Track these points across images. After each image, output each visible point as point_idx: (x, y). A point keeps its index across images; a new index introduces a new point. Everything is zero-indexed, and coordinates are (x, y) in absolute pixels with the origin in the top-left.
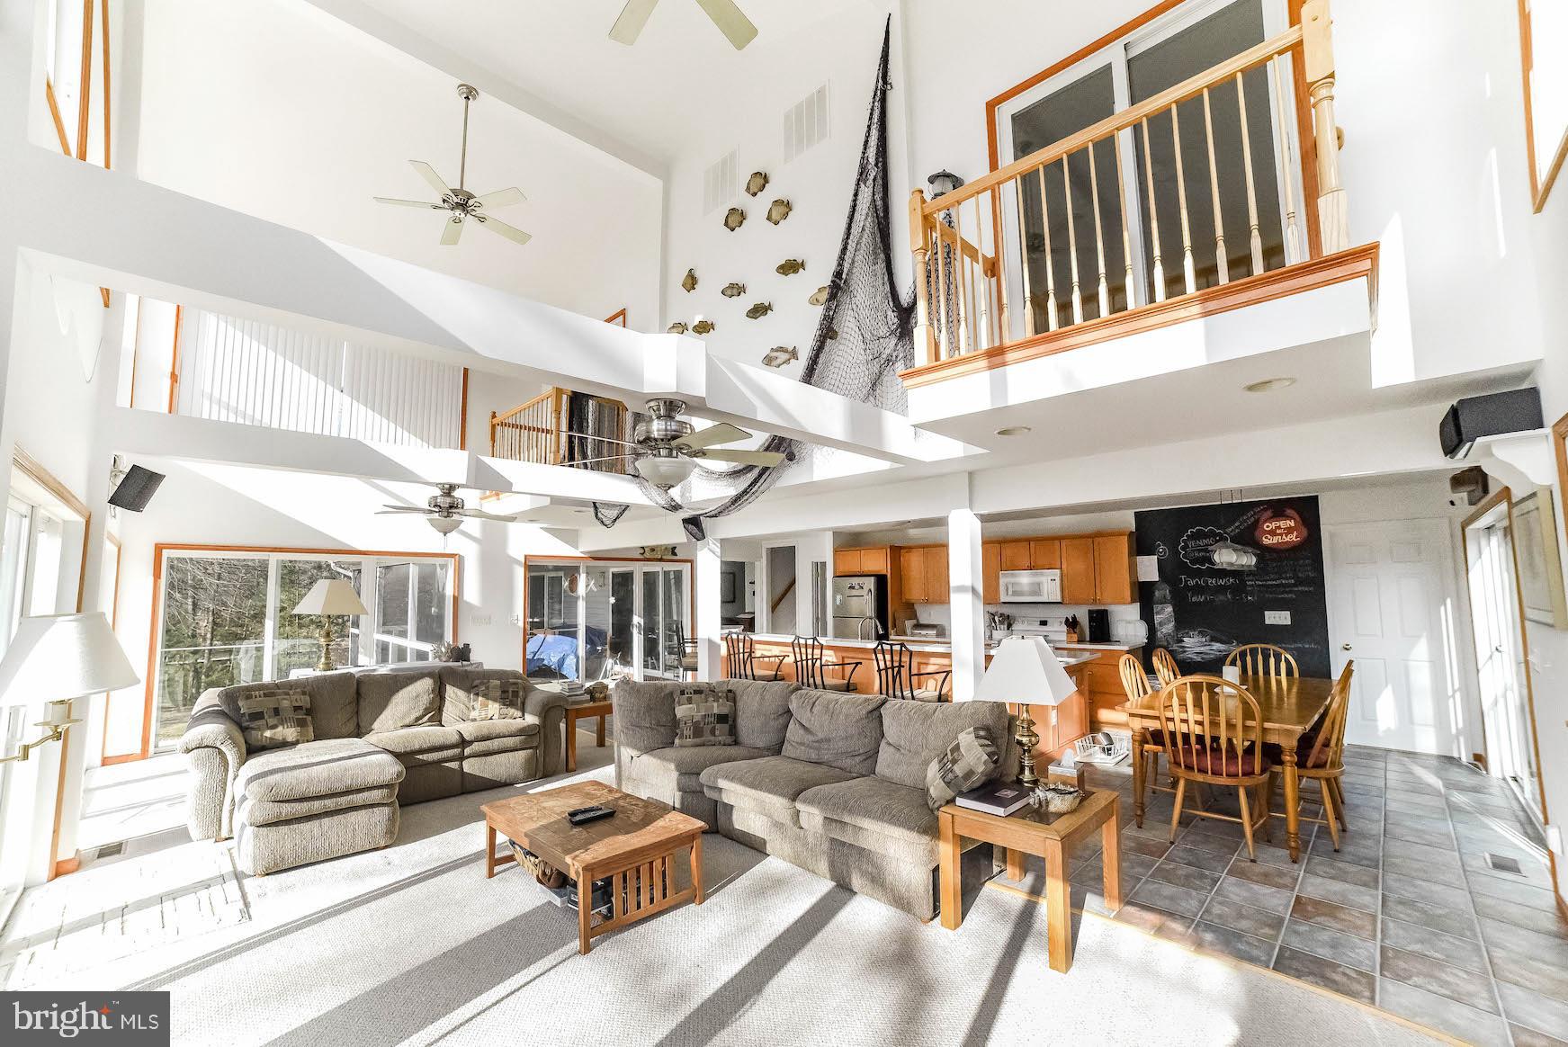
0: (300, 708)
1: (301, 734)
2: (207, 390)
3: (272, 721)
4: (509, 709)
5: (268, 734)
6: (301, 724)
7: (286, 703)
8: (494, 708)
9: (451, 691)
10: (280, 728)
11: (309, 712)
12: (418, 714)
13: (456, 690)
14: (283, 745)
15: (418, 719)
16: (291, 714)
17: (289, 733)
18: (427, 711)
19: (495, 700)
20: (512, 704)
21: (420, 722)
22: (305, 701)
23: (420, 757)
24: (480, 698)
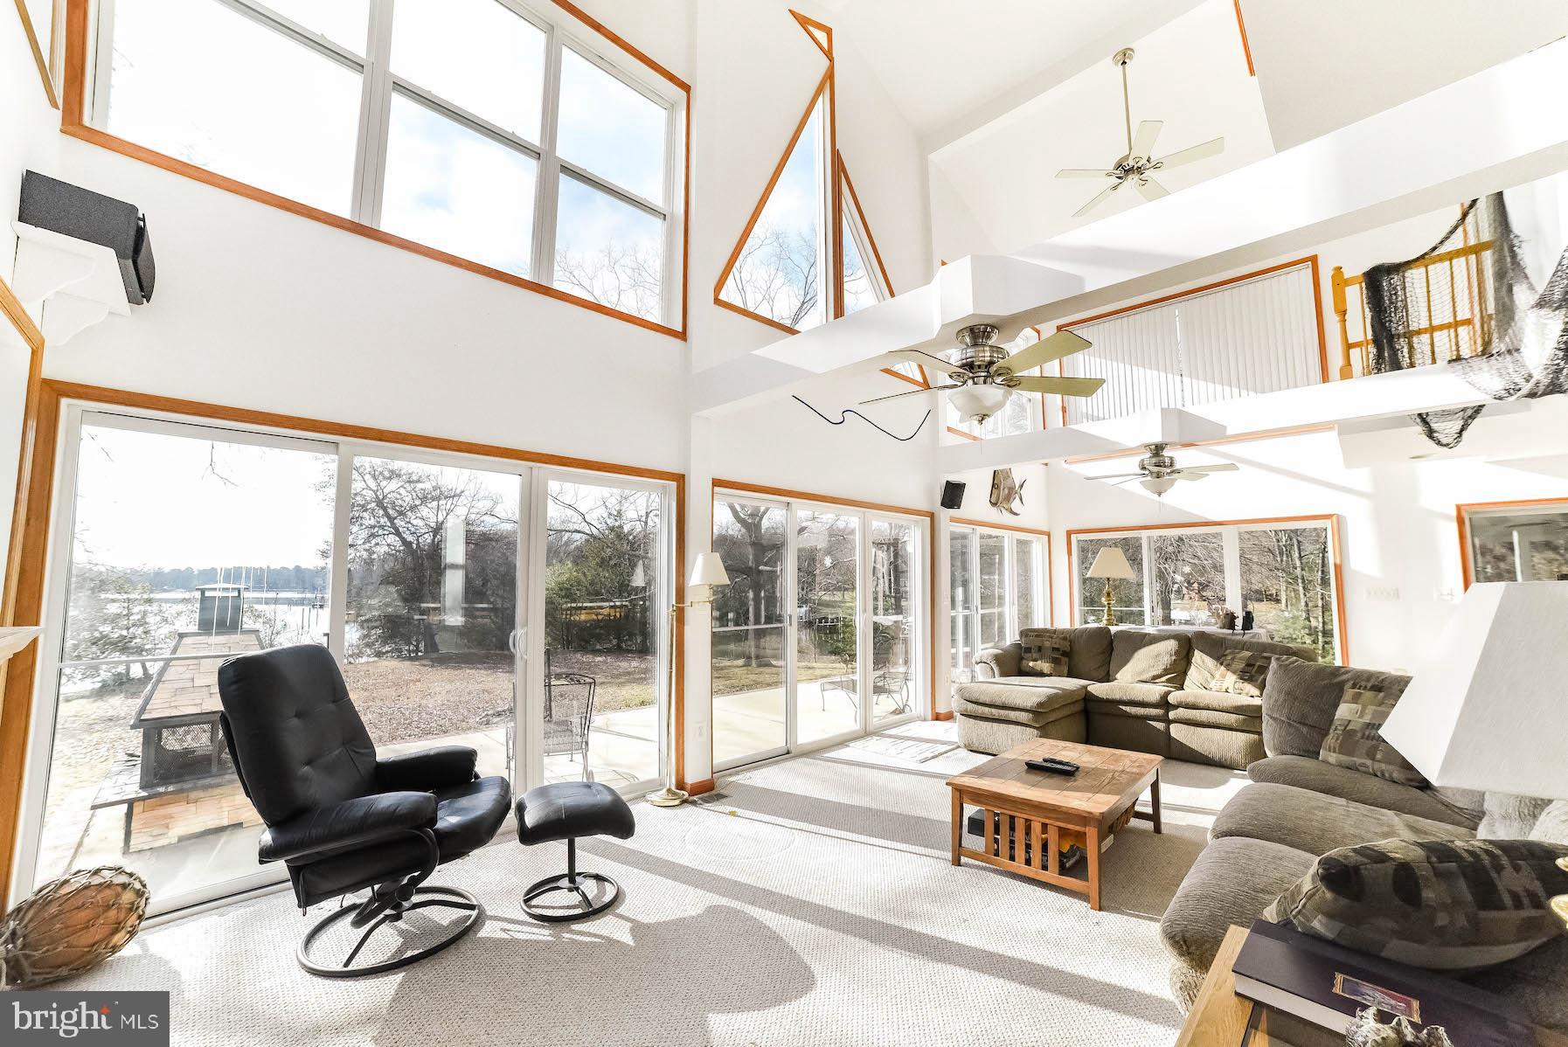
0: (1057, 649)
1: (1054, 669)
2: (1084, 411)
3: (1035, 655)
4: (1246, 684)
5: (1031, 664)
6: (1055, 661)
7: (1047, 644)
8: (1231, 679)
9: (1198, 656)
10: (1039, 662)
11: (1065, 654)
12: (1155, 673)
13: (1204, 656)
14: (1041, 674)
15: (1155, 677)
16: (1049, 653)
17: (1045, 666)
18: (1166, 671)
19: (1234, 673)
20: (1250, 680)
21: (1157, 681)
22: (1066, 646)
23: (1124, 708)
24: (1222, 668)
